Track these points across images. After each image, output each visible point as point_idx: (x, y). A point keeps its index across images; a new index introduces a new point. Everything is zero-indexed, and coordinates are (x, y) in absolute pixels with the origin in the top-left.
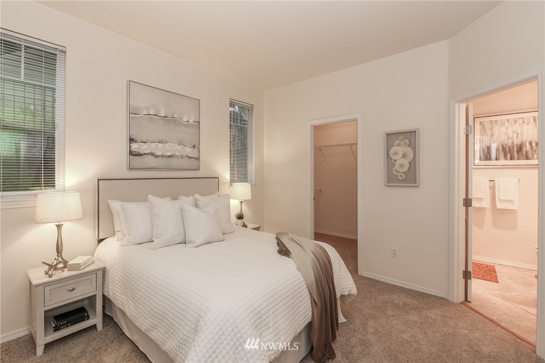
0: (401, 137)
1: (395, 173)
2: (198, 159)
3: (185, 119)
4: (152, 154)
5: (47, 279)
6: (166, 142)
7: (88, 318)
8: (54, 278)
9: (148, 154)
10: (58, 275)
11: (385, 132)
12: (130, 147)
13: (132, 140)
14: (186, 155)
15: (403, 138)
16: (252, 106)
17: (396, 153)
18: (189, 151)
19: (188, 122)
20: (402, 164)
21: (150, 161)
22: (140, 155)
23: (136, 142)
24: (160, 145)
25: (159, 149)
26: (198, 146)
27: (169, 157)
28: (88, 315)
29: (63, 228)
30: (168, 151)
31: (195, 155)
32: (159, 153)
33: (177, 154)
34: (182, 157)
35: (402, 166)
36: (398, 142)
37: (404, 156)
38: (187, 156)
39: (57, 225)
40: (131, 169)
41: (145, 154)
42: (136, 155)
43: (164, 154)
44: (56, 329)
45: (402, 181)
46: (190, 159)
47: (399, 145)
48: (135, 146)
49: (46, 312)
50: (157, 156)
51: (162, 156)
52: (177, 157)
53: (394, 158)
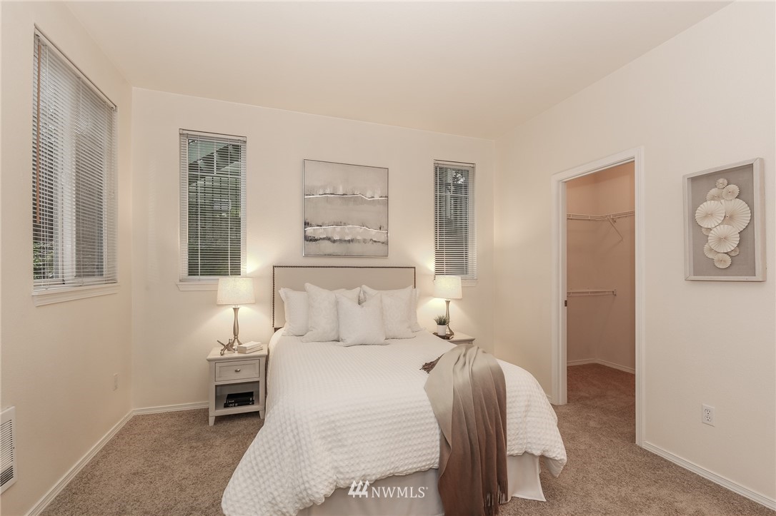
0: (722, 181)
1: (710, 256)
2: (386, 243)
3: (369, 194)
4: (329, 239)
5: (219, 356)
6: (345, 224)
7: (253, 404)
8: (225, 356)
9: (324, 239)
10: (228, 354)
11: (684, 176)
12: (305, 231)
13: (307, 224)
14: (370, 238)
15: (726, 182)
16: (472, 165)
17: (708, 215)
18: (373, 233)
19: (373, 197)
20: (723, 236)
21: (327, 247)
22: (316, 240)
23: (311, 226)
24: (338, 228)
25: (336, 232)
26: (386, 228)
27: (349, 241)
28: (253, 400)
29: (240, 312)
30: (348, 235)
31: (383, 239)
32: (336, 237)
33: (359, 238)
34: (365, 241)
35: (722, 239)
36: (713, 191)
37: (729, 218)
38: (371, 240)
39: (234, 309)
40: (306, 256)
41: (321, 239)
42: (311, 240)
43: (343, 239)
44: (226, 406)
45: (725, 271)
46: (375, 244)
47: (717, 198)
48: (309, 230)
49: (216, 386)
50: (334, 241)
51: (341, 241)
52: (358, 241)
53: (705, 224)
